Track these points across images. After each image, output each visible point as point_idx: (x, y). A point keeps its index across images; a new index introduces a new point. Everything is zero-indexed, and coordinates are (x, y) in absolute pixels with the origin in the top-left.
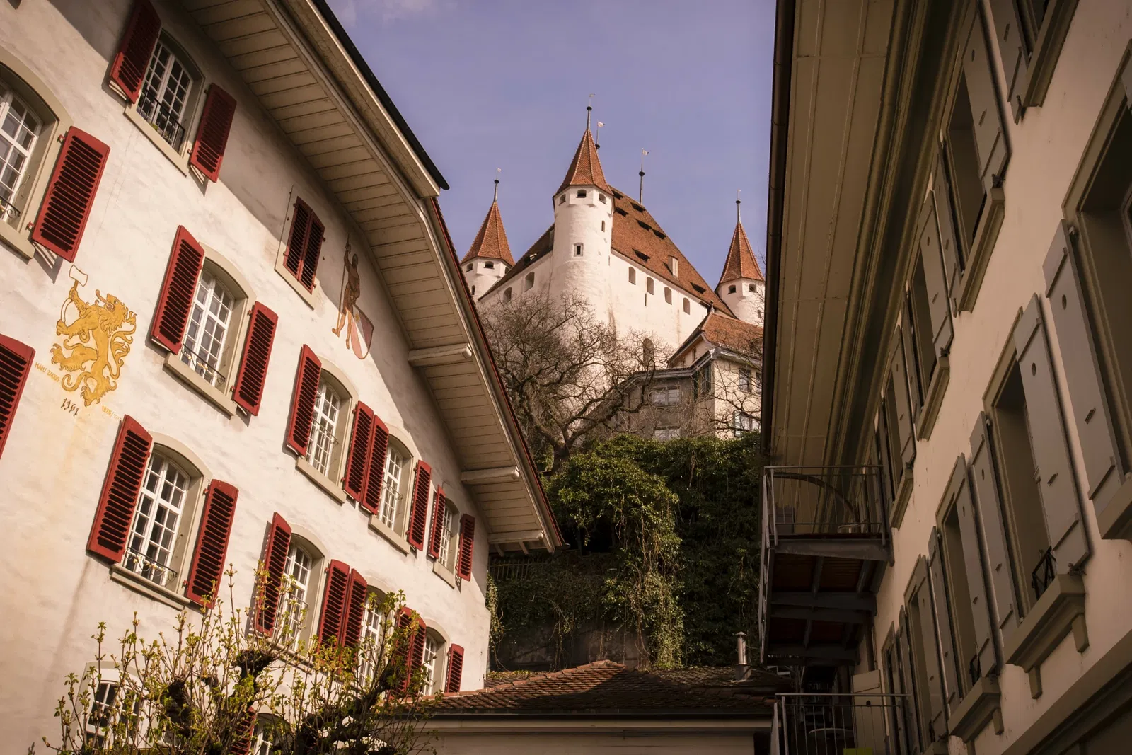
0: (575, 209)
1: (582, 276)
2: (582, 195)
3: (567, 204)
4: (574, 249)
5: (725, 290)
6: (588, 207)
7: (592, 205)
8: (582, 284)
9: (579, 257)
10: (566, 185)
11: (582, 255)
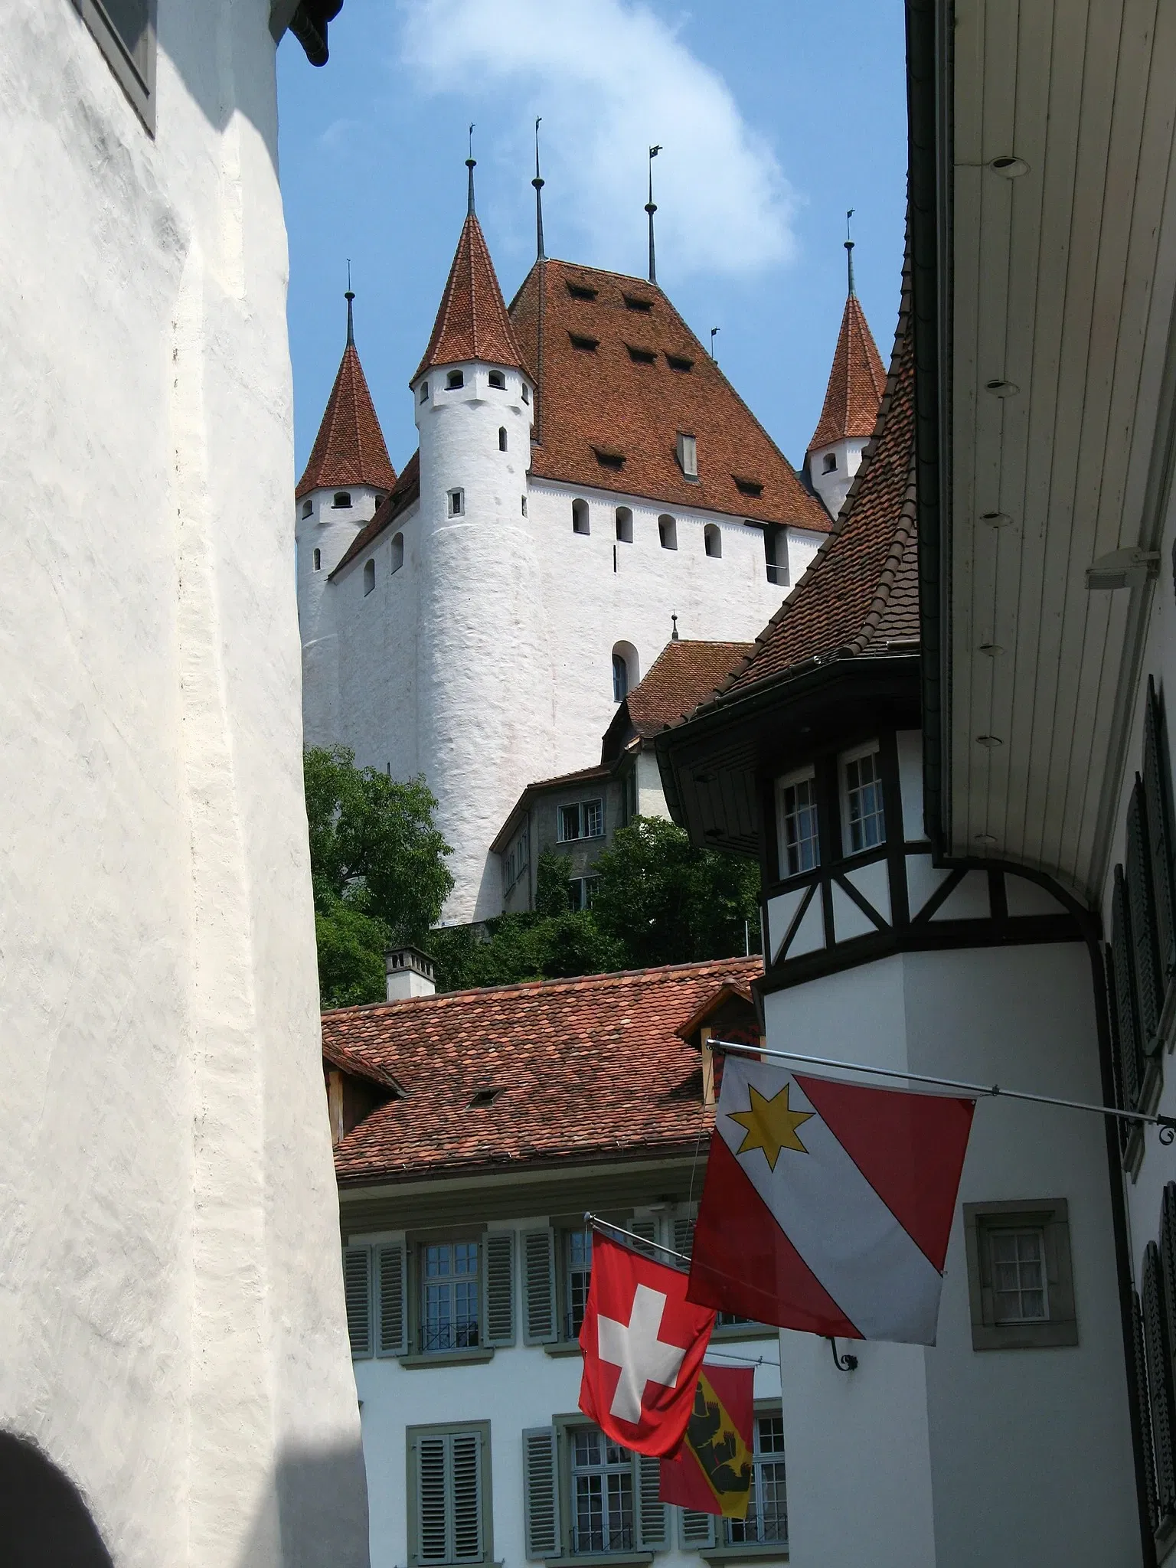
0: (444, 416)
1: (466, 559)
2: (456, 382)
3: (430, 407)
4: (447, 501)
5: (818, 465)
6: (467, 408)
7: (476, 403)
8: (467, 574)
9: (457, 518)
10: (426, 368)
11: (463, 514)
